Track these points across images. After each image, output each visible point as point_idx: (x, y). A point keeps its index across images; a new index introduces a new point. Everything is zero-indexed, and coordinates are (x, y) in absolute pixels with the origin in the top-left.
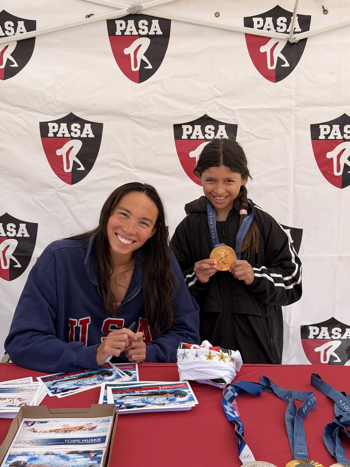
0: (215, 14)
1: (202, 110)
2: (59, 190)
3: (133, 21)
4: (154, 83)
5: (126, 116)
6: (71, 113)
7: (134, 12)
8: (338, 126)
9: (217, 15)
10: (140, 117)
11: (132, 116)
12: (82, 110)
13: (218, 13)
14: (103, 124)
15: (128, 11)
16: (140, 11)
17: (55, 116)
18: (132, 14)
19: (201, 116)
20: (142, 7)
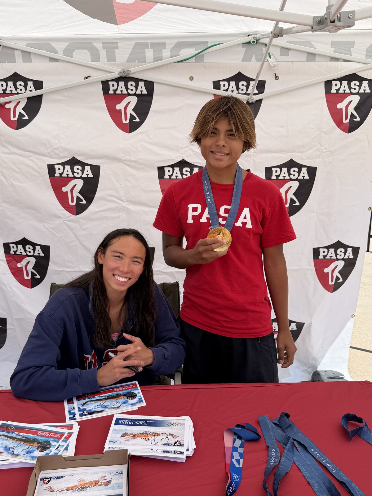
0: (190, 78)
1: (180, 155)
2: (66, 219)
3: (123, 82)
4: (141, 133)
5: (119, 160)
6: (74, 157)
7: (124, 75)
8: (286, 169)
9: (191, 79)
10: (131, 161)
11: (123, 160)
12: (83, 155)
13: (192, 77)
14: (100, 166)
15: (119, 74)
16: (129, 74)
17: (60, 159)
18: (122, 77)
19: (179, 160)
20: (130, 71)
